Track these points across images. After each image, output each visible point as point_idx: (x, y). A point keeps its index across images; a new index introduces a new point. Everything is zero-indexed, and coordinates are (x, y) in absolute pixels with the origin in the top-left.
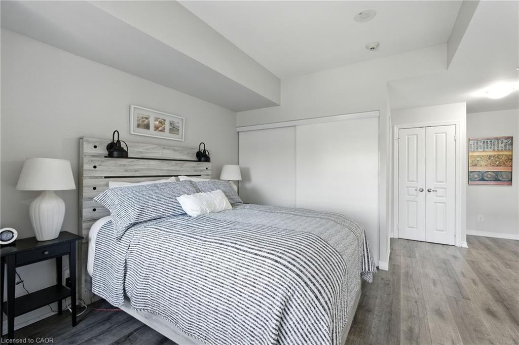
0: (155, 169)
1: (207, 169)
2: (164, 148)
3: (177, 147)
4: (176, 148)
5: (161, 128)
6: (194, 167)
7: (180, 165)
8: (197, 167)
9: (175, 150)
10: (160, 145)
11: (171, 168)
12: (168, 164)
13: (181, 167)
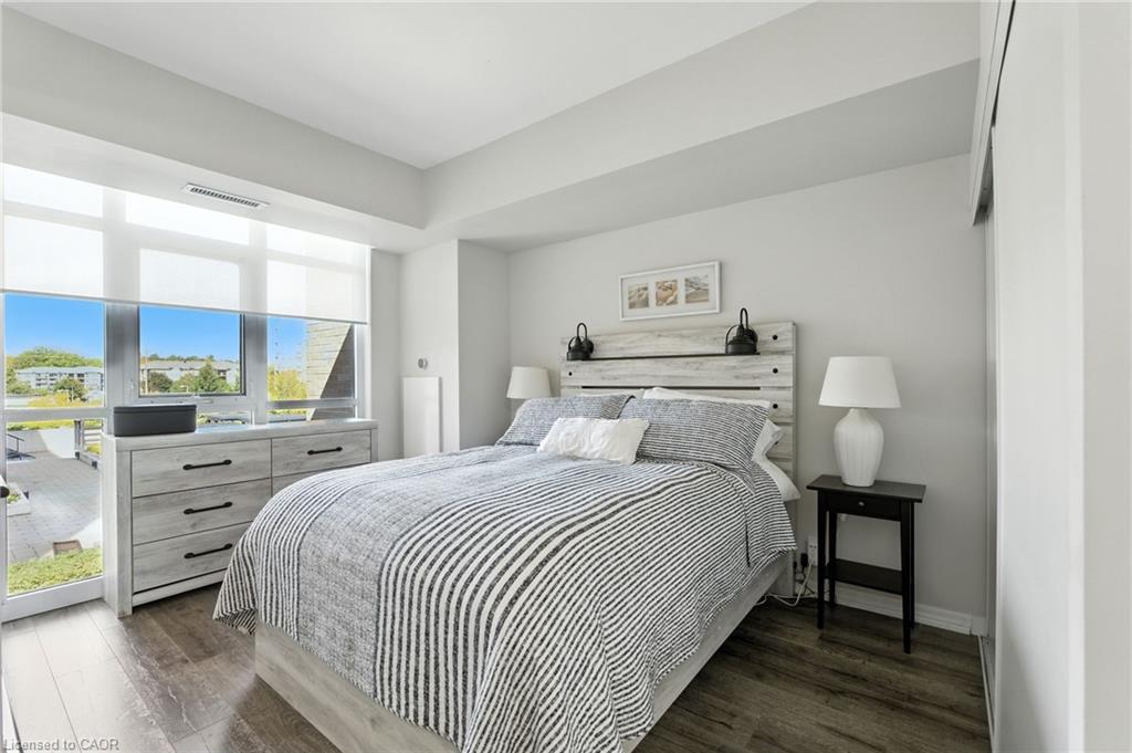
0: (644, 375)
1: (775, 371)
2: (659, 336)
3: (687, 329)
4: (684, 332)
5: (671, 298)
6: (734, 367)
7: (695, 366)
8: (741, 368)
9: (682, 336)
10: (651, 332)
11: (676, 373)
12: (668, 365)
13: (698, 369)
